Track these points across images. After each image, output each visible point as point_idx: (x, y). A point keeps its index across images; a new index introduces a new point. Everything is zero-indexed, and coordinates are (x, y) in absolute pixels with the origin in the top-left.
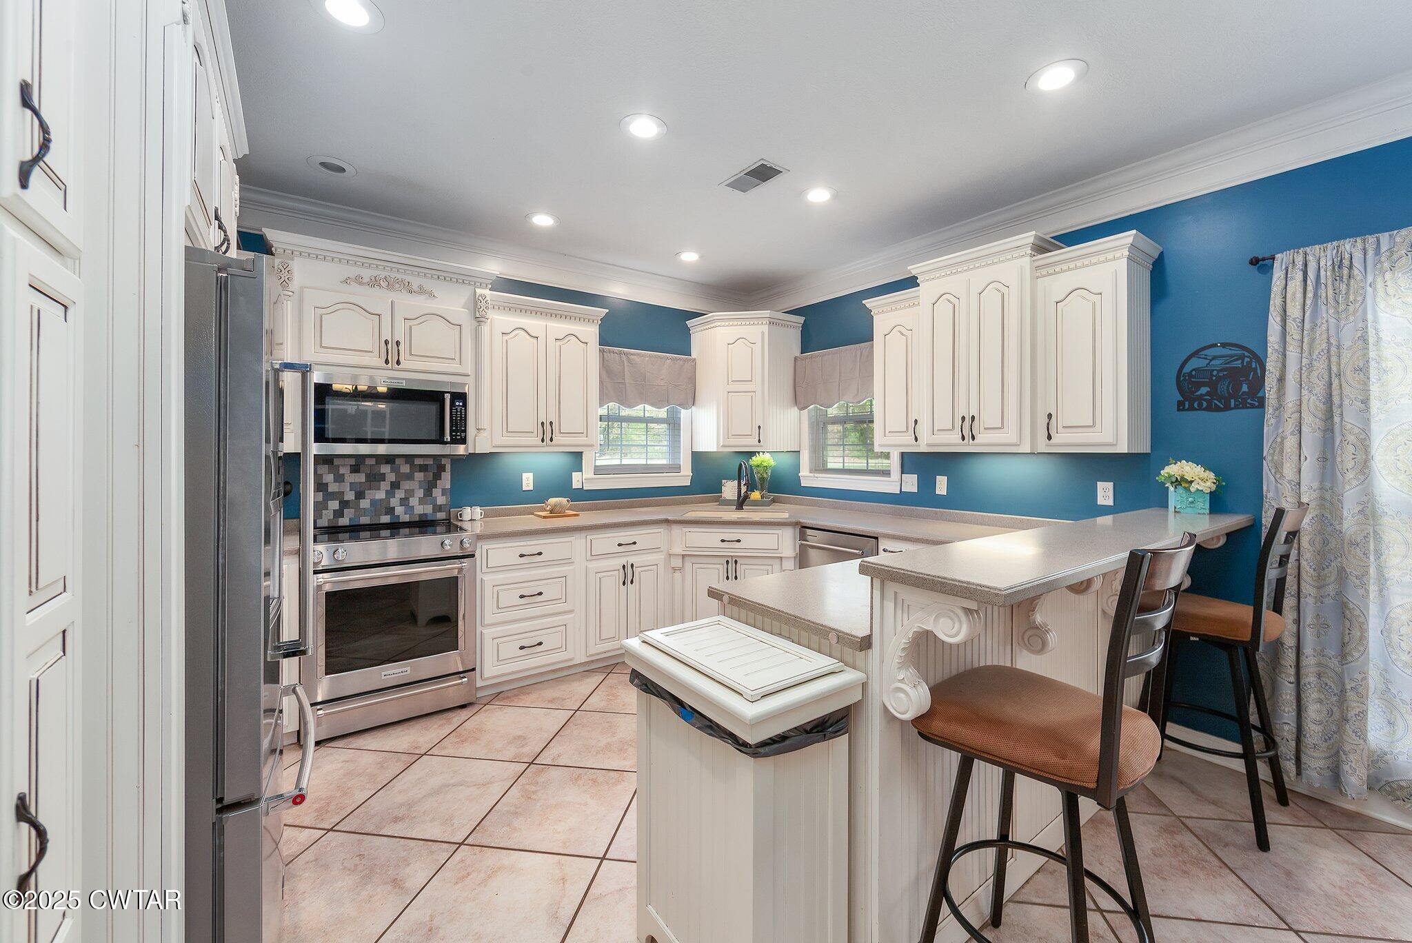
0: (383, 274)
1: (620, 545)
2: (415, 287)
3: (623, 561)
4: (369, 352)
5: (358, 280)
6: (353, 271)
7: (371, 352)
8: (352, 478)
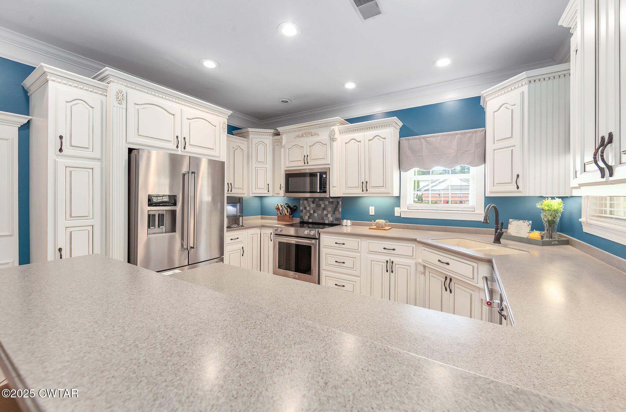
0: (304, 132)
1: (385, 249)
2: (313, 134)
3: (388, 258)
4: (300, 161)
5: (298, 136)
6: (296, 134)
7: (301, 161)
8: (312, 205)
